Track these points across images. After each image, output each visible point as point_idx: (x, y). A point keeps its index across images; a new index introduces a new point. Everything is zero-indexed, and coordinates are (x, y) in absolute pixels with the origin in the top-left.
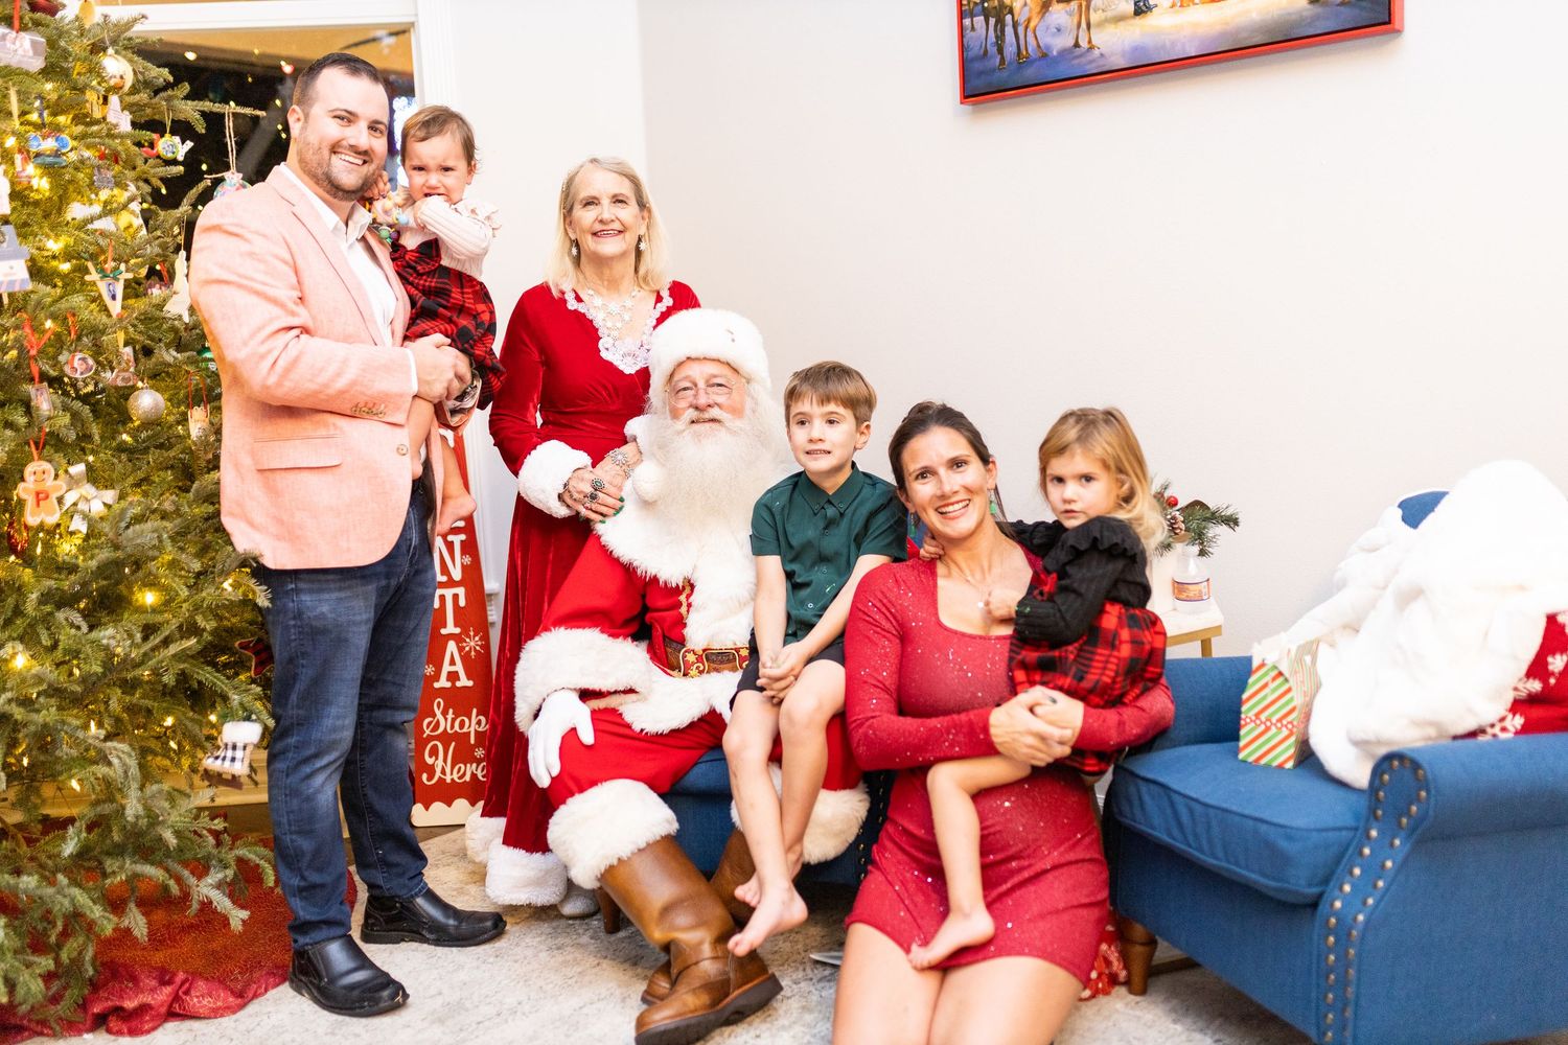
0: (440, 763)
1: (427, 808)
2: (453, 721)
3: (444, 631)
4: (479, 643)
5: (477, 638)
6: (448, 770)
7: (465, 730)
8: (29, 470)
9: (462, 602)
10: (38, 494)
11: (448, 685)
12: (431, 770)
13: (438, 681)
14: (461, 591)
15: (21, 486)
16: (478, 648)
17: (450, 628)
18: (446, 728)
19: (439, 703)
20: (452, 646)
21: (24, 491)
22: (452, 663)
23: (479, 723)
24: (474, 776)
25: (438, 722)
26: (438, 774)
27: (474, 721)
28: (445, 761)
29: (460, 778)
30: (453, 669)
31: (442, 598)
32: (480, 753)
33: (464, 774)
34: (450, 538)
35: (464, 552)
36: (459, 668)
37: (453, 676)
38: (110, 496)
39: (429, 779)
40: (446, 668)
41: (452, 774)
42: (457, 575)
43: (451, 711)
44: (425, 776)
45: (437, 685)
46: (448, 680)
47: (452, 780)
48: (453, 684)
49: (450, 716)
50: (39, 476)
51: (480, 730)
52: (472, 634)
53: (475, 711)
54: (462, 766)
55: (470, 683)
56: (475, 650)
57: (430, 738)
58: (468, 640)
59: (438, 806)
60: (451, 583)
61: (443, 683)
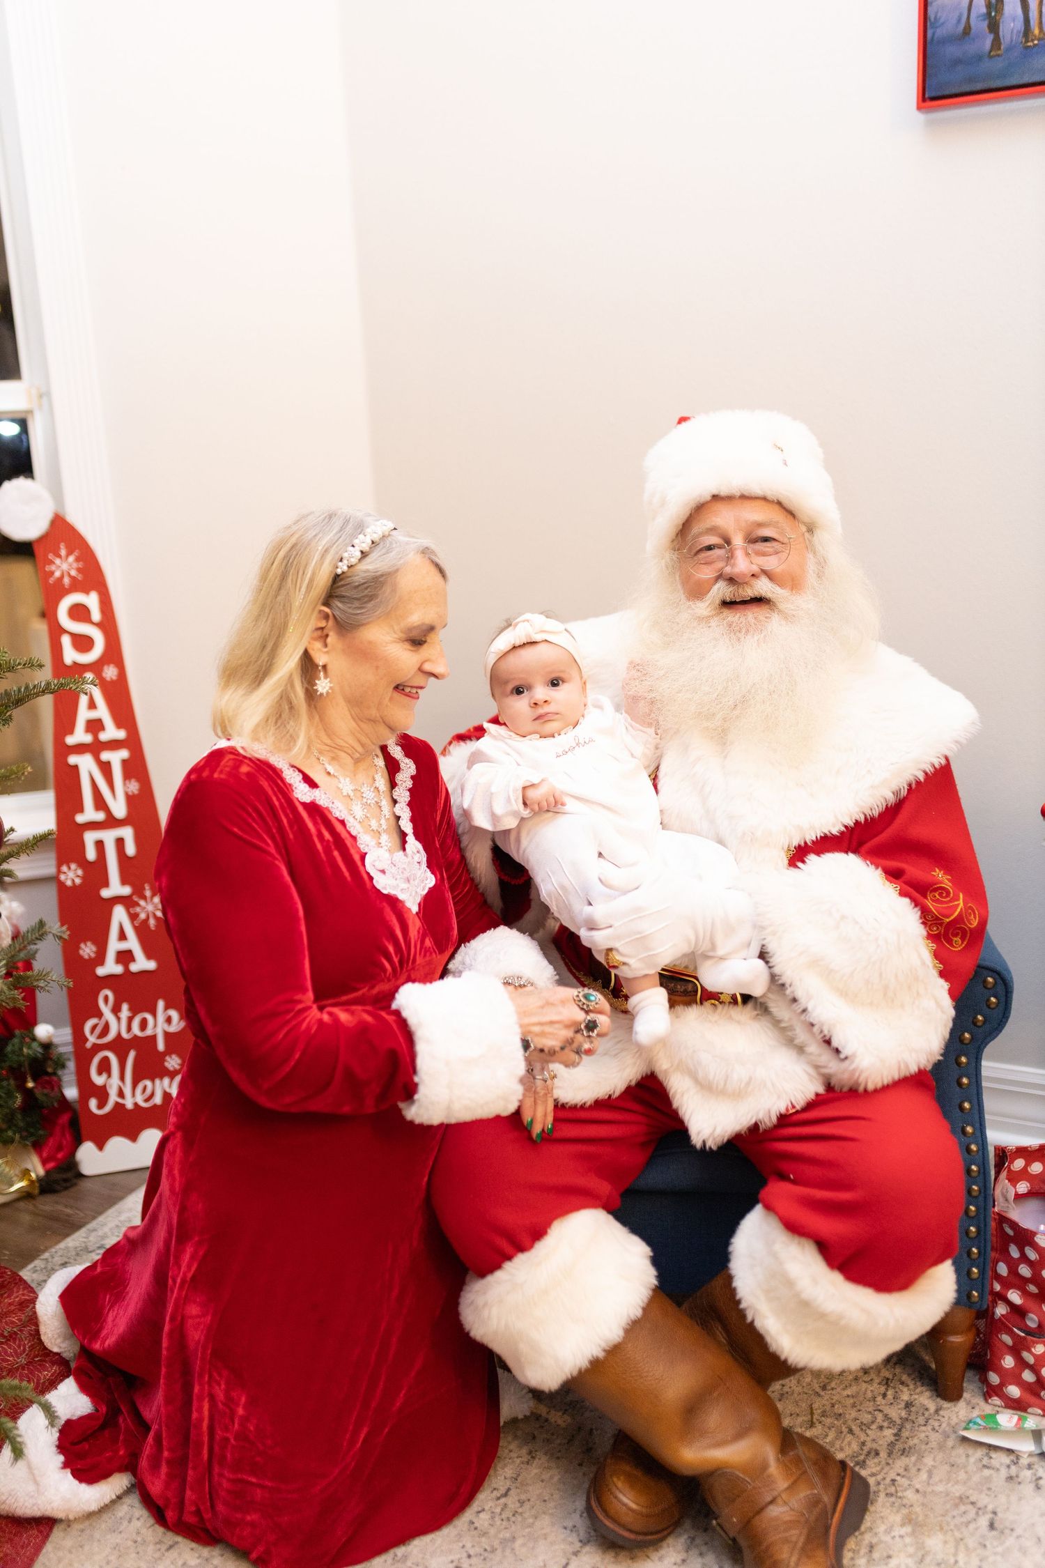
0: (114, 1082)
1: (100, 1146)
2: (130, 1020)
3: (105, 893)
6: (127, 1090)
7: (149, 1032)
9: (131, 850)
11: (118, 969)
12: (102, 1094)
13: (103, 965)
14: (127, 833)
17: (115, 887)
18: (119, 1035)
19: (106, 999)
20: (119, 914)
22: (122, 936)
23: (169, 1020)
24: (167, 1096)
25: (107, 1024)
26: (113, 1098)
27: (161, 1018)
28: (122, 1078)
29: (147, 1100)
30: (123, 946)
31: (100, 845)
32: (173, 1062)
33: (152, 1095)
34: (105, 756)
35: (127, 775)
36: (133, 944)
37: (125, 957)
39: (100, 1106)
40: (114, 946)
41: (134, 1095)
42: (119, 809)
43: (125, 1007)
44: (93, 1103)
45: (101, 971)
46: (117, 962)
47: (136, 1104)
48: (126, 968)
49: (125, 1011)
51: (171, 1029)
52: (148, 893)
53: (161, 1004)
54: (148, 1083)
55: (151, 965)
56: (155, 915)
57: (97, 1048)
58: (142, 903)
59: (117, 1144)
60: (111, 822)
61: (110, 967)
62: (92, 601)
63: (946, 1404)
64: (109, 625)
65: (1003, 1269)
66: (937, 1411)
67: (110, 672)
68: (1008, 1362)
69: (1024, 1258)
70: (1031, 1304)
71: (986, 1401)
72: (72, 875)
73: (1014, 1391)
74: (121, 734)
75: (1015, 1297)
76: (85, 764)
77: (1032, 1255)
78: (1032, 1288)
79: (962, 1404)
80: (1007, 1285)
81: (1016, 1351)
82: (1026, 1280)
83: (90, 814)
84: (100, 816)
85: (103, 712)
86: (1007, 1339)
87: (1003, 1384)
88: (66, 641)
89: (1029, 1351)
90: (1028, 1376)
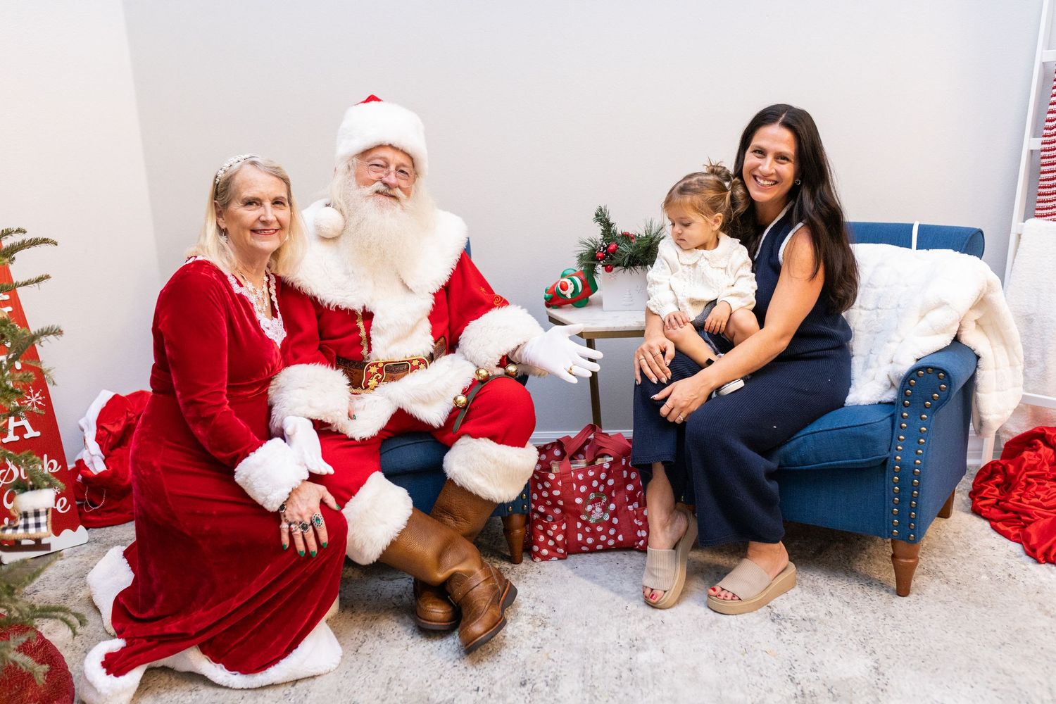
4: (40, 398)
5: (37, 395)
9: (19, 366)
11: (17, 438)
13: (5, 435)
16: (39, 403)
22: (17, 419)
23: (51, 466)
25: (11, 471)
27: (46, 465)
30: (18, 424)
36: (25, 422)
37: (20, 430)
40: (12, 425)
45: (6, 440)
46: (15, 434)
48: (21, 437)
51: (53, 471)
52: (32, 391)
55: (38, 434)
56: (37, 405)
57: (5, 487)
58: (29, 397)
61: (11, 437)
63: (515, 565)
65: (535, 497)
66: (512, 568)
68: (542, 538)
69: (545, 488)
70: (549, 511)
71: (533, 561)
73: (545, 552)
74: (6, 298)
75: (541, 509)
77: (547, 485)
78: (549, 503)
79: (523, 564)
80: (537, 503)
81: (544, 532)
82: (546, 499)
86: (540, 527)
87: (540, 550)
89: (551, 530)
90: (551, 543)
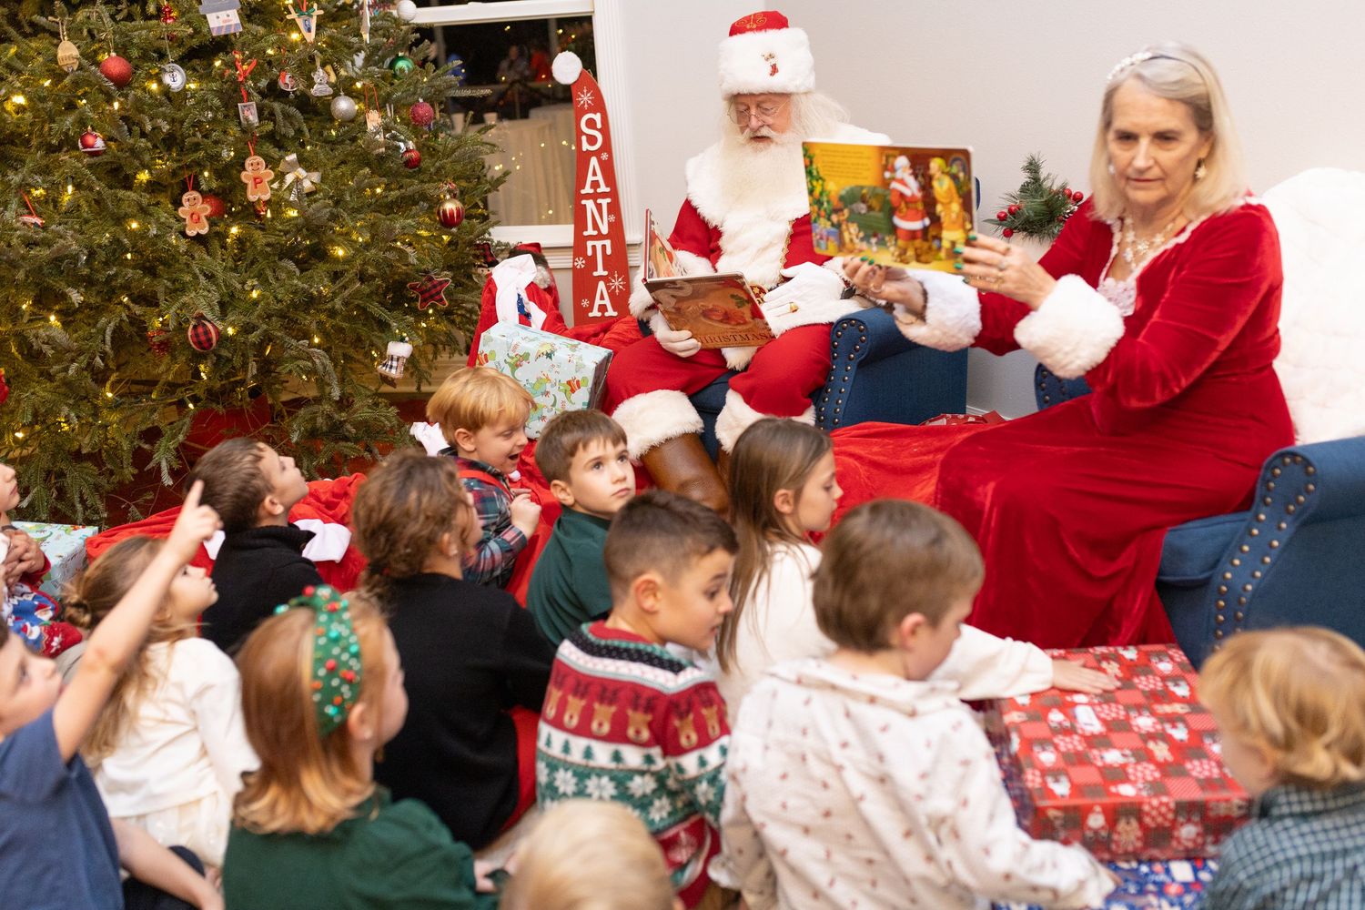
3: (595, 274)
4: (623, 282)
5: (620, 280)
8: (248, 162)
9: (609, 252)
10: (255, 179)
11: (599, 314)
13: (592, 312)
14: (608, 243)
15: (244, 173)
16: (621, 287)
17: (600, 272)
20: (601, 285)
21: (246, 176)
22: (602, 298)
30: (602, 303)
31: (594, 247)
34: (599, 201)
35: (609, 213)
36: (607, 302)
37: (603, 308)
38: (316, 177)
40: (598, 302)
42: (605, 230)
45: (591, 315)
46: (599, 311)
50: (255, 167)
52: (616, 276)
56: (618, 289)
58: (613, 281)
60: (600, 237)
61: (595, 313)
62: (597, 117)
64: (605, 130)
67: (605, 156)
72: (580, 263)
74: (608, 190)
76: (589, 204)
83: (590, 231)
84: (595, 233)
85: (599, 177)
88: (584, 138)
